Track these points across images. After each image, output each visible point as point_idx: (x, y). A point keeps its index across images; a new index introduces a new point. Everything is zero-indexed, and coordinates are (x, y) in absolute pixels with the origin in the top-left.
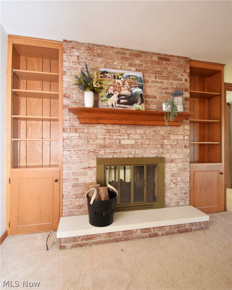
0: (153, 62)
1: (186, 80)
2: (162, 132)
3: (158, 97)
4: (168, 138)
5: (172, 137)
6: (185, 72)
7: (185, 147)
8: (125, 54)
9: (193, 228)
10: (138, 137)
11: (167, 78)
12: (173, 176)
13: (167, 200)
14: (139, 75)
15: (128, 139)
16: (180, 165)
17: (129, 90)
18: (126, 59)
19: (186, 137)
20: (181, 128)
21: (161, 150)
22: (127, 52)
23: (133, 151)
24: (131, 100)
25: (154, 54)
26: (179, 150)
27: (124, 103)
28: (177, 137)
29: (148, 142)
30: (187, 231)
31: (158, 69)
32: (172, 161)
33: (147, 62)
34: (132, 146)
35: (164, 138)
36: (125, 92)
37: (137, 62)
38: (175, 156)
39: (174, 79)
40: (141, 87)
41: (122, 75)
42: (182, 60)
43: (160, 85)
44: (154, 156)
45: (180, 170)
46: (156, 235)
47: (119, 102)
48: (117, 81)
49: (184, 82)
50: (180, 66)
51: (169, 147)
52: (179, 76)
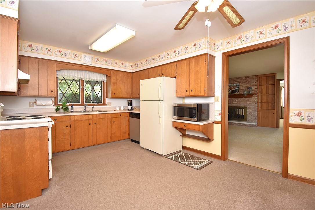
0: (243, 79)
1: (256, 83)
2: (246, 99)
3: (245, 89)
4: (249, 101)
5: (250, 101)
6: (255, 80)
7: (255, 104)
8: (234, 79)
9: (250, 126)
10: (238, 101)
11: (248, 83)
12: (250, 112)
13: (248, 120)
14: (238, 84)
15: (235, 101)
16: (253, 109)
17: (234, 89)
18: (235, 80)
19: (255, 101)
20: (253, 98)
21: (246, 105)
22: (235, 78)
23: (237, 105)
24: (235, 91)
25: (244, 77)
26: (252, 105)
27: (233, 93)
28: (252, 101)
29: (241, 102)
30: (248, 126)
31: (245, 81)
32: (250, 108)
33: (241, 80)
34: (236, 103)
35: (247, 101)
36: (233, 89)
37: (238, 80)
38: (251, 106)
39: (251, 83)
40: (238, 88)
41: (233, 85)
42: (254, 76)
43: (246, 85)
44: (244, 106)
45: (253, 111)
46: (238, 125)
47: (231, 92)
48: (231, 87)
49: (255, 83)
50: (253, 79)
51: (249, 104)
52: (253, 82)
